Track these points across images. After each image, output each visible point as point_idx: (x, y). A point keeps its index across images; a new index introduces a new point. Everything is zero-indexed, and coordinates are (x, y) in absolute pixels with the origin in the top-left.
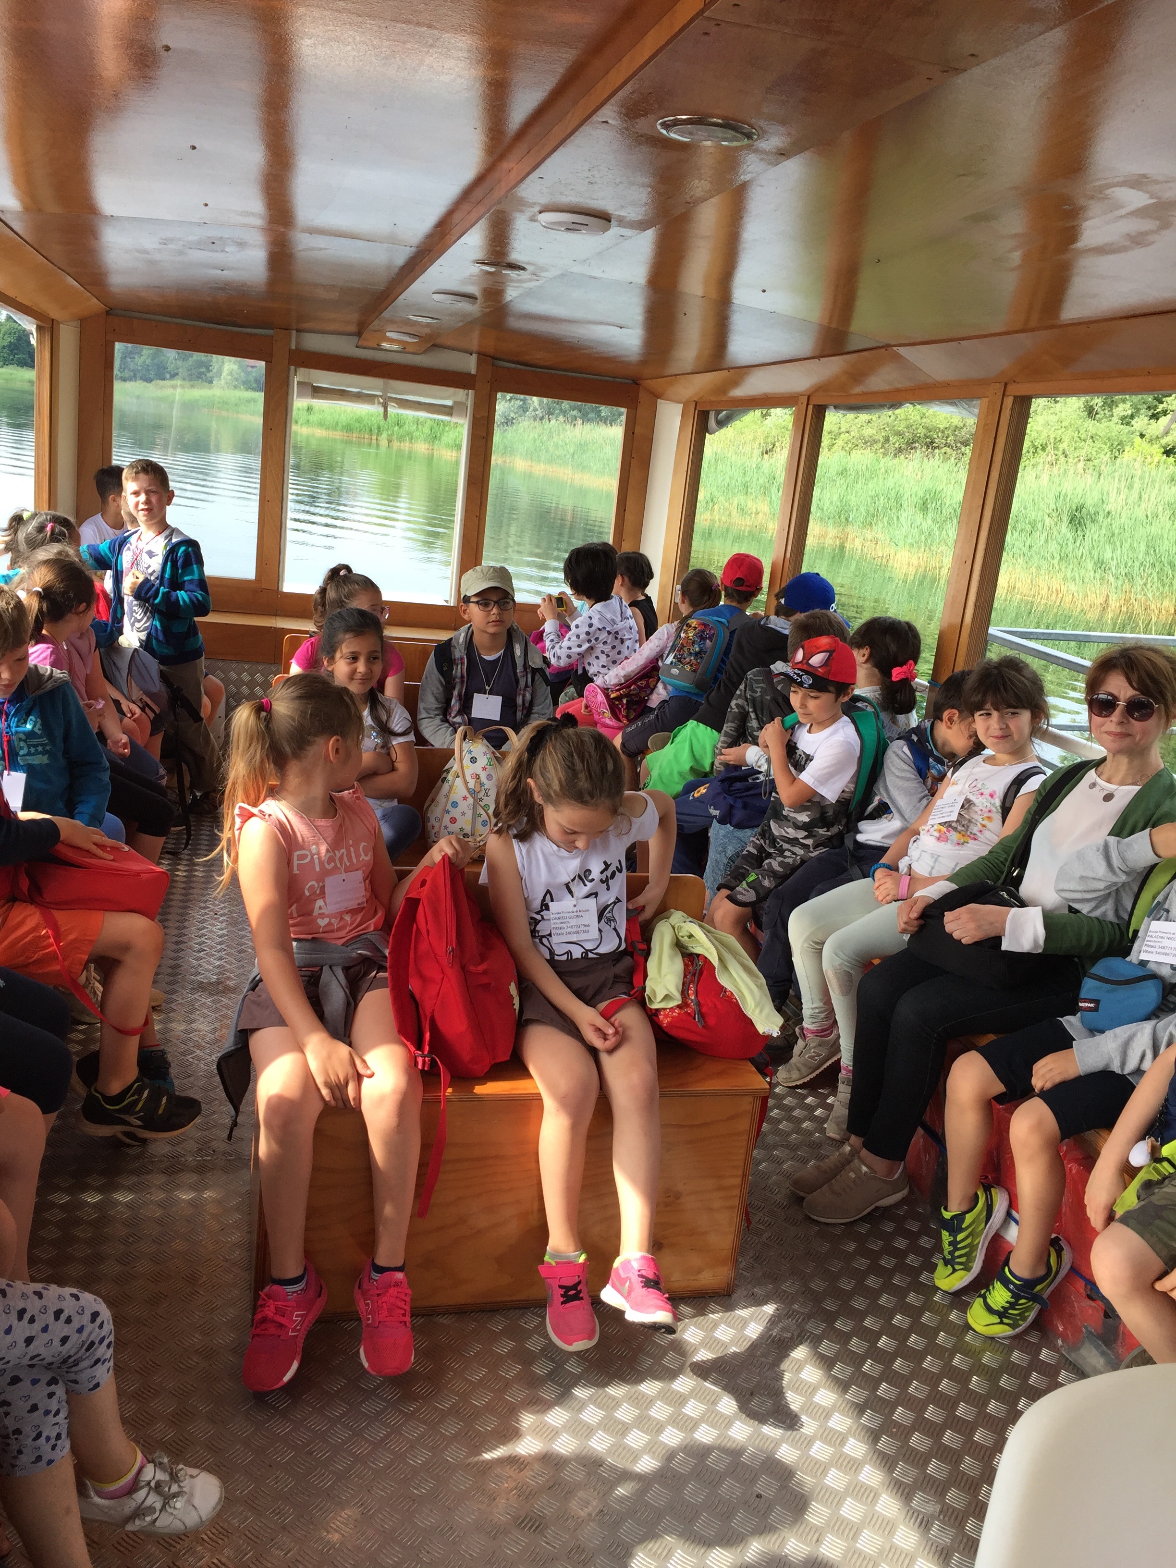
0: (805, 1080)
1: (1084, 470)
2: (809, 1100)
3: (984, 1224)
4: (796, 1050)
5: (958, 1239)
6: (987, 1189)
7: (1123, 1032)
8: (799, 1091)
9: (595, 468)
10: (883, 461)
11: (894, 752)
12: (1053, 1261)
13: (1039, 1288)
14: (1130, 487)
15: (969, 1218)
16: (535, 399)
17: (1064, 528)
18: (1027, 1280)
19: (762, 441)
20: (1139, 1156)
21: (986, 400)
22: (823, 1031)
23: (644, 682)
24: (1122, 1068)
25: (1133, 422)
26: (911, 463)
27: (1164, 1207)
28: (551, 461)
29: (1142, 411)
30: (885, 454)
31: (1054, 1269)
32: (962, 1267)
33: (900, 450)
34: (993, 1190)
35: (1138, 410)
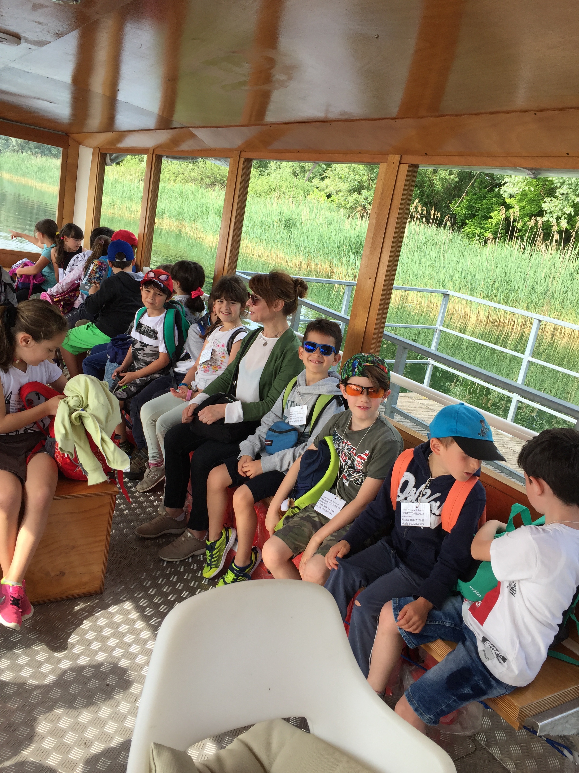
0: (150, 488)
1: (293, 202)
2: (152, 498)
3: (225, 546)
4: (146, 474)
5: (213, 553)
6: (227, 529)
7: (281, 453)
8: (147, 494)
9: (48, 181)
10: (200, 190)
11: (193, 330)
12: (253, 557)
13: (247, 570)
14: (312, 211)
15: (218, 543)
16: (13, 139)
17: (283, 227)
18: (242, 568)
19: (139, 174)
20: (284, 507)
21: (232, 159)
22: (158, 463)
23: (73, 293)
24: (281, 469)
25: (313, 181)
26: (214, 192)
27: (294, 527)
28: (24, 175)
29: (317, 176)
30: (201, 187)
31: (254, 561)
32: (215, 566)
33: (209, 185)
34: (229, 530)
35: (316, 175)
